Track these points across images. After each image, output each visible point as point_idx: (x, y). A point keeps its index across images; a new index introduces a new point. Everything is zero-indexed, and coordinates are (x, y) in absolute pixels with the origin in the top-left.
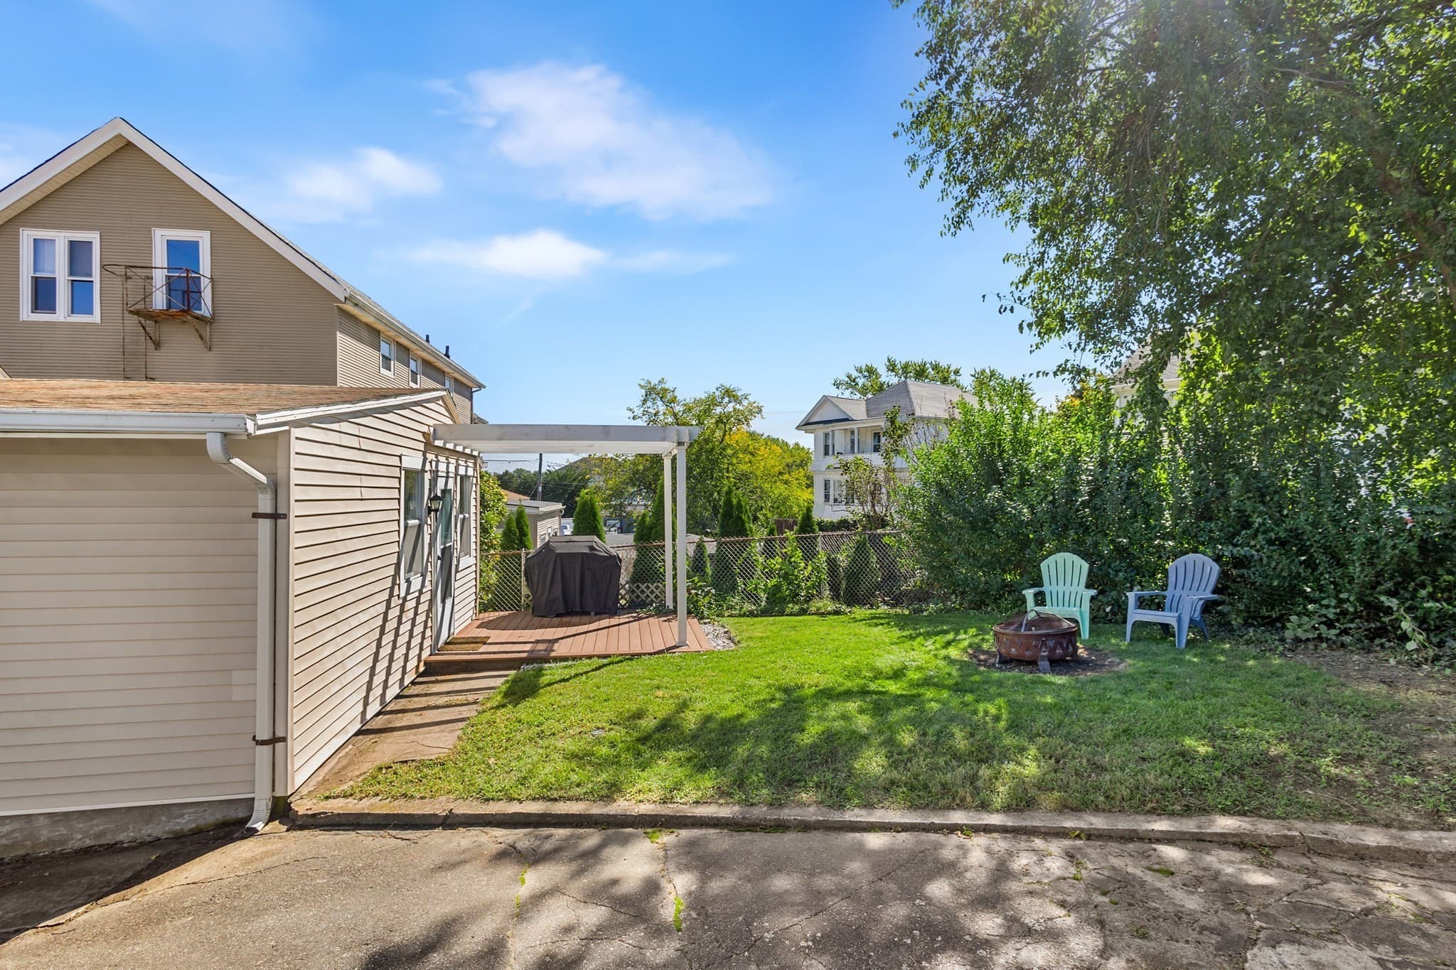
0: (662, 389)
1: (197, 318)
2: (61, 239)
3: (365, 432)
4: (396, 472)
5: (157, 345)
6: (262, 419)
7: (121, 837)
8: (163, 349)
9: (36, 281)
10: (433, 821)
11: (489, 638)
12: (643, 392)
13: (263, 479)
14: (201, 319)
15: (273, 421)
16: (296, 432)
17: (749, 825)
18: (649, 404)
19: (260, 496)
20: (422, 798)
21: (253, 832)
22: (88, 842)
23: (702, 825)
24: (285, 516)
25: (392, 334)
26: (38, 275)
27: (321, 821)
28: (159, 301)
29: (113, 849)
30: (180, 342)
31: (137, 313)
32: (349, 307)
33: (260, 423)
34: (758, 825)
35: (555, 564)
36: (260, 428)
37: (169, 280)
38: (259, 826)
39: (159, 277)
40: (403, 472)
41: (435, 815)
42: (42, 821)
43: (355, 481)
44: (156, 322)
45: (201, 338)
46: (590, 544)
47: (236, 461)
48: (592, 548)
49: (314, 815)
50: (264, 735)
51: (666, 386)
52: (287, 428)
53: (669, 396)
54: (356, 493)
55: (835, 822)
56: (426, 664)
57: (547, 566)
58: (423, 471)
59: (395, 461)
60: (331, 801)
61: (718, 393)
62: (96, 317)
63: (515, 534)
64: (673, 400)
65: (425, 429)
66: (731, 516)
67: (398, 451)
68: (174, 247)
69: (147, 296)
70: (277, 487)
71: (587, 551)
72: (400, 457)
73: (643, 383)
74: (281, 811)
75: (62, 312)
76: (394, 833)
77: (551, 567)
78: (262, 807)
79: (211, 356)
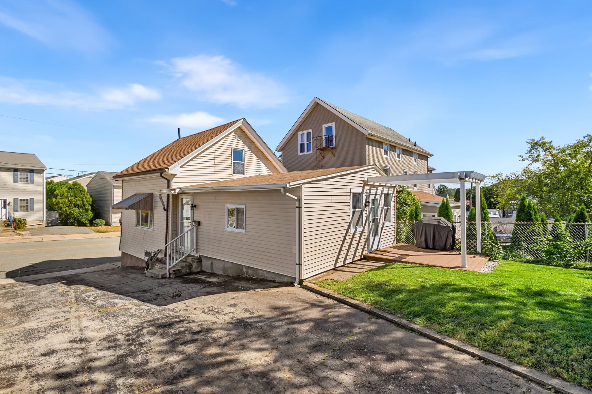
0: (542, 143)
1: (331, 148)
2: (305, 132)
3: (332, 183)
4: (349, 194)
5: (324, 157)
6: (291, 184)
7: (276, 280)
8: (325, 158)
9: (301, 144)
10: (326, 295)
11: (391, 251)
12: (530, 146)
13: (296, 198)
14: (332, 148)
15: (296, 184)
16: (304, 186)
17: (401, 326)
18: (534, 151)
19: (297, 202)
20: (327, 289)
21: (294, 285)
22: (271, 279)
23: (388, 320)
24: (301, 207)
25: (387, 142)
26: (302, 143)
27: (306, 288)
28: (324, 145)
29: (274, 282)
30: (329, 155)
31: (319, 149)
32: (370, 137)
33: (291, 185)
34: (405, 327)
35: (423, 228)
36: (291, 186)
37: (326, 138)
38: (296, 284)
39: (324, 138)
40: (352, 194)
41: (326, 293)
42: (265, 272)
43: (330, 197)
44: (323, 151)
45: (332, 153)
46: (438, 221)
47: (288, 194)
48: (439, 222)
49: (305, 285)
50: (297, 263)
51: (546, 141)
52: (301, 185)
53: (547, 146)
54: (330, 201)
55: (432, 336)
56: (364, 256)
57: (420, 228)
58: (362, 193)
59: (349, 191)
60: (311, 284)
61: (585, 140)
62: (311, 152)
63: (413, 215)
64: (551, 147)
65: (363, 179)
66: (523, 211)
67: (349, 187)
68: (327, 128)
69: (321, 144)
70: (300, 200)
71: (436, 223)
72: (350, 189)
73: (529, 141)
74: (301, 282)
75: (306, 153)
76: (317, 295)
77: (421, 229)
78: (297, 280)
79: (335, 158)
